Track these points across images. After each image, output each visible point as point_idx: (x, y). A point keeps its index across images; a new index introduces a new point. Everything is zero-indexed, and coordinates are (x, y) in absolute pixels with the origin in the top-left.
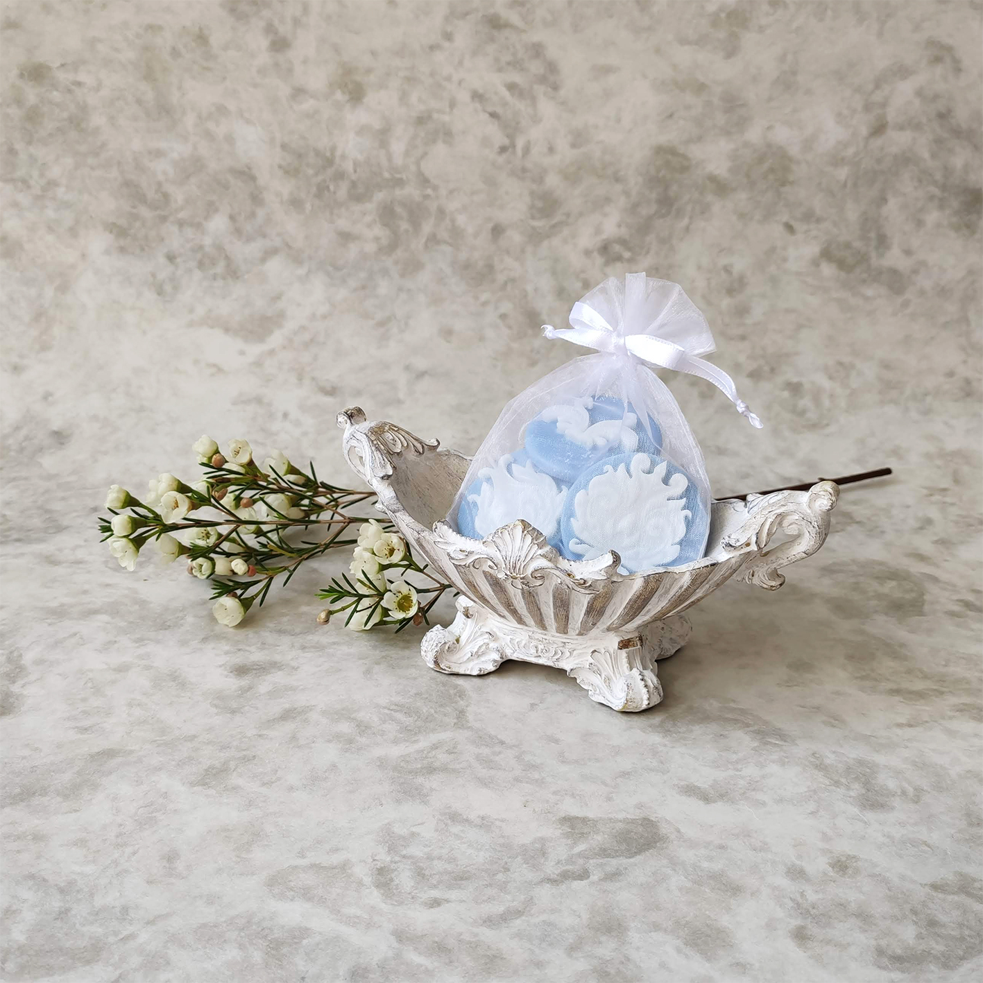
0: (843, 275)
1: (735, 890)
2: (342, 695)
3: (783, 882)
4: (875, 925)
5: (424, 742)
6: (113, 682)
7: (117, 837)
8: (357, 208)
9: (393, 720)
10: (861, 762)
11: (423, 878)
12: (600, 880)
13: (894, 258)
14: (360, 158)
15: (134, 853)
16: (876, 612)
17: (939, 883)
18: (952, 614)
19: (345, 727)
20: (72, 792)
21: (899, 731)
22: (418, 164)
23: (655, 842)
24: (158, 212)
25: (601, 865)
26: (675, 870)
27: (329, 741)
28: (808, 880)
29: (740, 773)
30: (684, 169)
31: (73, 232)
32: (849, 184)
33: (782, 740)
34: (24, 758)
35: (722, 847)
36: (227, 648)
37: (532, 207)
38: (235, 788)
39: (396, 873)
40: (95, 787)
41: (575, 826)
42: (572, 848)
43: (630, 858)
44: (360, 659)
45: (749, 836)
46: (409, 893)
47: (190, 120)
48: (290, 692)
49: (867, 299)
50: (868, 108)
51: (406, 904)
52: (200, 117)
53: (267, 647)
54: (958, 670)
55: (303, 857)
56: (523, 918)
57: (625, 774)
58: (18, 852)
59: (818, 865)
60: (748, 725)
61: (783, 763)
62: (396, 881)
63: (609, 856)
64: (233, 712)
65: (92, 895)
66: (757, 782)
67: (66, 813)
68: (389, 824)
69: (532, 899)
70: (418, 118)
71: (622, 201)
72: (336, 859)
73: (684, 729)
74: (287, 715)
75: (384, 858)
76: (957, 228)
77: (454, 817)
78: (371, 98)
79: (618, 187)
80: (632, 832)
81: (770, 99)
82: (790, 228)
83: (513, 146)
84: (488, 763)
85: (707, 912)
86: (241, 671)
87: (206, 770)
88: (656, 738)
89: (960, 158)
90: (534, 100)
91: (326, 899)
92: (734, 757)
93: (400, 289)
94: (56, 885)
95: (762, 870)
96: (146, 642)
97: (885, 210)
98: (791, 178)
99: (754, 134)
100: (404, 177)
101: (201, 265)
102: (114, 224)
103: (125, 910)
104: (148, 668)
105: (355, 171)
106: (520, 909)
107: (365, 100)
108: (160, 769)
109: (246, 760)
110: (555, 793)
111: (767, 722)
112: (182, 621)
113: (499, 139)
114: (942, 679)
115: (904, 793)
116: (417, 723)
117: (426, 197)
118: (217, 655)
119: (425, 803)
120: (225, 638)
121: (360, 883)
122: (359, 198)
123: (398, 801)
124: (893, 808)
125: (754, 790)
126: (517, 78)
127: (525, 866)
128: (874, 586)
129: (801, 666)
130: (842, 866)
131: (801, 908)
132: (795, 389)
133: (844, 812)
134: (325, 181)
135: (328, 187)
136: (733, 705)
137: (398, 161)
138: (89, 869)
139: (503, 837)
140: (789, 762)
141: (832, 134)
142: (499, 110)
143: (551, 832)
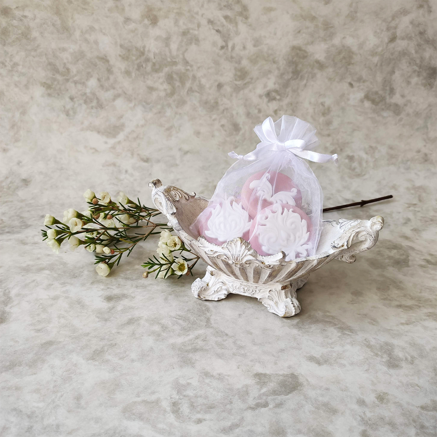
0: (374, 106)
1: (334, 411)
2: (155, 311)
3: (355, 407)
4: (397, 429)
5: (192, 336)
6: (52, 305)
7: (54, 387)
8: (156, 75)
9: (178, 324)
10: (387, 344)
11: (194, 407)
12: (274, 407)
13: (397, 99)
14: (157, 51)
15: (62, 396)
16: (388, 265)
17: (424, 406)
18: (422, 266)
19: (156, 328)
20: (33, 364)
21: (402, 327)
22: (183, 54)
23: (297, 387)
24: (64, 77)
25: (274, 400)
26: (307, 402)
27: (149, 335)
28: (366, 406)
29: (333, 350)
30: (305, 57)
31: (26, 86)
32: (379, 65)
33: (351, 332)
34: (11, 346)
35: (327, 389)
36: (102, 287)
37: (235, 75)
38: (107, 361)
39: (181, 405)
40: (43, 361)
41: (261, 378)
42: (260, 390)
43: (286, 395)
44: (162, 292)
45: (339, 383)
46: (188, 416)
47: (77, 33)
48: (131, 310)
49: (384, 117)
50: (388, 29)
51: (186, 422)
52: (82, 32)
53: (121, 286)
54: (426, 295)
55: (139, 397)
56: (240, 428)
57: (282, 351)
58: (9, 396)
59: (371, 398)
60: (335, 325)
61: (352, 344)
62: (181, 410)
63: (277, 394)
64: (106, 320)
65: (42, 419)
66: (341, 354)
67: (30, 375)
68: (177, 378)
69: (243, 418)
70: (183, 32)
71: (276, 72)
72: (153, 398)
73: (307, 327)
74: (130, 322)
75: (176, 397)
76: (425, 85)
77: (207, 374)
78: (161, 23)
79: (275, 66)
80: (287, 381)
81: (345, 24)
82: (351, 85)
83: (227, 46)
84: (221, 345)
85: (322, 424)
86: (109, 299)
87: (94, 352)
88: (295, 331)
89: (428, 53)
90: (236, 24)
91: (149, 419)
92: (330, 341)
93: (176, 113)
94: (26, 414)
95: (346, 401)
96: (67, 284)
97: (394, 77)
98: (353, 61)
99: (337, 41)
100: (177, 61)
101: (85, 102)
102: (45, 83)
103: (58, 426)
104: (67, 298)
105: (155, 58)
106: (238, 424)
107: (158, 24)
108: (73, 351)
109: (112, 346)
110: (252, 361)
111: (344, 323)
112: (82, 274)
113: (220, 43)
114: (419, 300)
115: (406, 359)
116: (189, 325)
117: (187, 70)
118: (98, 291)
119: (193, 367)
120: (102, 282)
121: (165, 411)
122: (156, 71)
123: (181, 367)
124: (402, 367)
125: (340, 358)
126: (229, 13)
127: (239, 400)
128: (387, 253)
129: (357, 293)
130: (382, 398)
131: (364, 421)
132: (351, 158)
133: (381, 370)
134: (141, 62)
135: (142, 65)
136: (328, 314)
137: (174, 53)
138: (41, 405)
139: (229, 384)
140: (355, 344)
141: (372, 41)
142: (220, 29)
143: (250, 381)
